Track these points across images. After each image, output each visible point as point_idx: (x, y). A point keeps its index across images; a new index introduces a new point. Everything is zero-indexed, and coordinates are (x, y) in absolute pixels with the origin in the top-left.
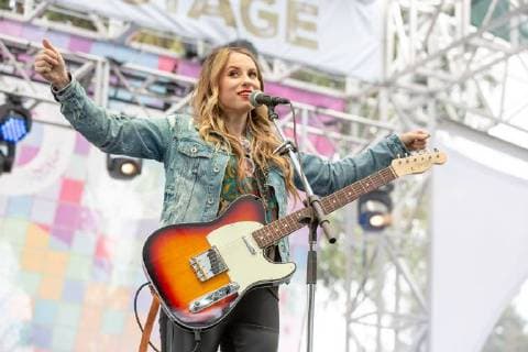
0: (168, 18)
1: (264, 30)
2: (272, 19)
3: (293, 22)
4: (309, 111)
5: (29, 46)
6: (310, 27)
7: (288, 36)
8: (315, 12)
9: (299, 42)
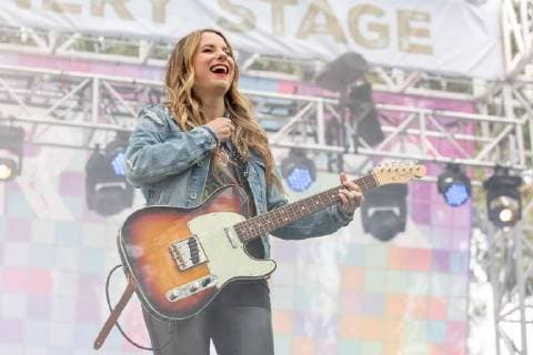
0: (277, 41)
1: (375, 41)
2: (383, 30)
3: (405, 30)
4: (426, 115)
5: (134, 83)
6: (423, 33)
7: (400, 44)
8: (427, 18)
9: (413, 49)
